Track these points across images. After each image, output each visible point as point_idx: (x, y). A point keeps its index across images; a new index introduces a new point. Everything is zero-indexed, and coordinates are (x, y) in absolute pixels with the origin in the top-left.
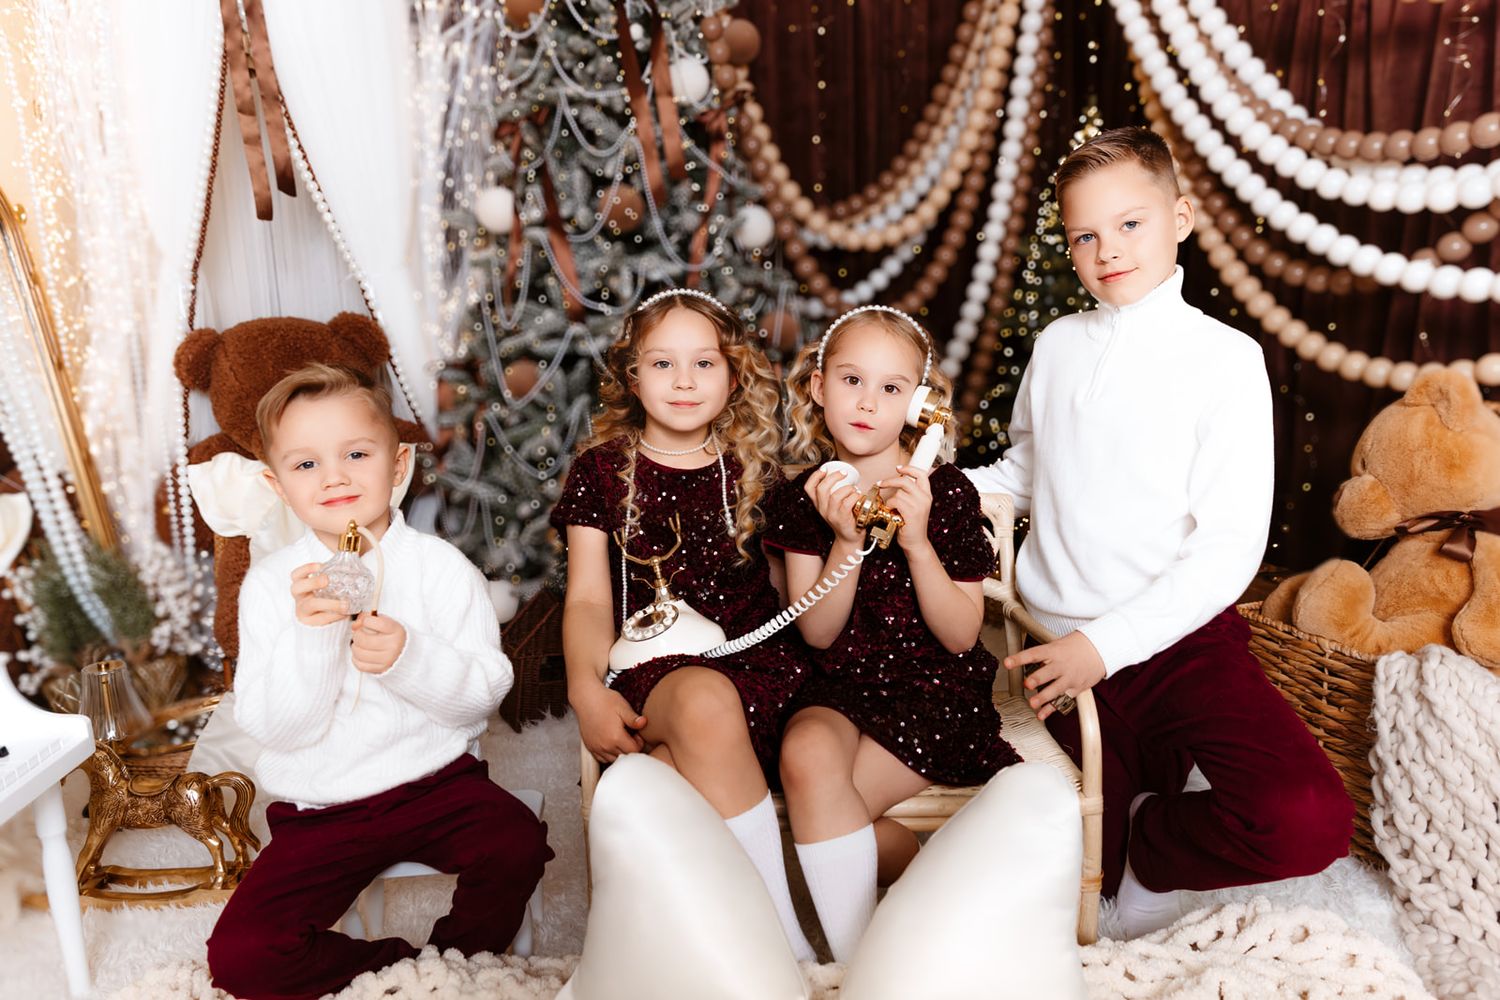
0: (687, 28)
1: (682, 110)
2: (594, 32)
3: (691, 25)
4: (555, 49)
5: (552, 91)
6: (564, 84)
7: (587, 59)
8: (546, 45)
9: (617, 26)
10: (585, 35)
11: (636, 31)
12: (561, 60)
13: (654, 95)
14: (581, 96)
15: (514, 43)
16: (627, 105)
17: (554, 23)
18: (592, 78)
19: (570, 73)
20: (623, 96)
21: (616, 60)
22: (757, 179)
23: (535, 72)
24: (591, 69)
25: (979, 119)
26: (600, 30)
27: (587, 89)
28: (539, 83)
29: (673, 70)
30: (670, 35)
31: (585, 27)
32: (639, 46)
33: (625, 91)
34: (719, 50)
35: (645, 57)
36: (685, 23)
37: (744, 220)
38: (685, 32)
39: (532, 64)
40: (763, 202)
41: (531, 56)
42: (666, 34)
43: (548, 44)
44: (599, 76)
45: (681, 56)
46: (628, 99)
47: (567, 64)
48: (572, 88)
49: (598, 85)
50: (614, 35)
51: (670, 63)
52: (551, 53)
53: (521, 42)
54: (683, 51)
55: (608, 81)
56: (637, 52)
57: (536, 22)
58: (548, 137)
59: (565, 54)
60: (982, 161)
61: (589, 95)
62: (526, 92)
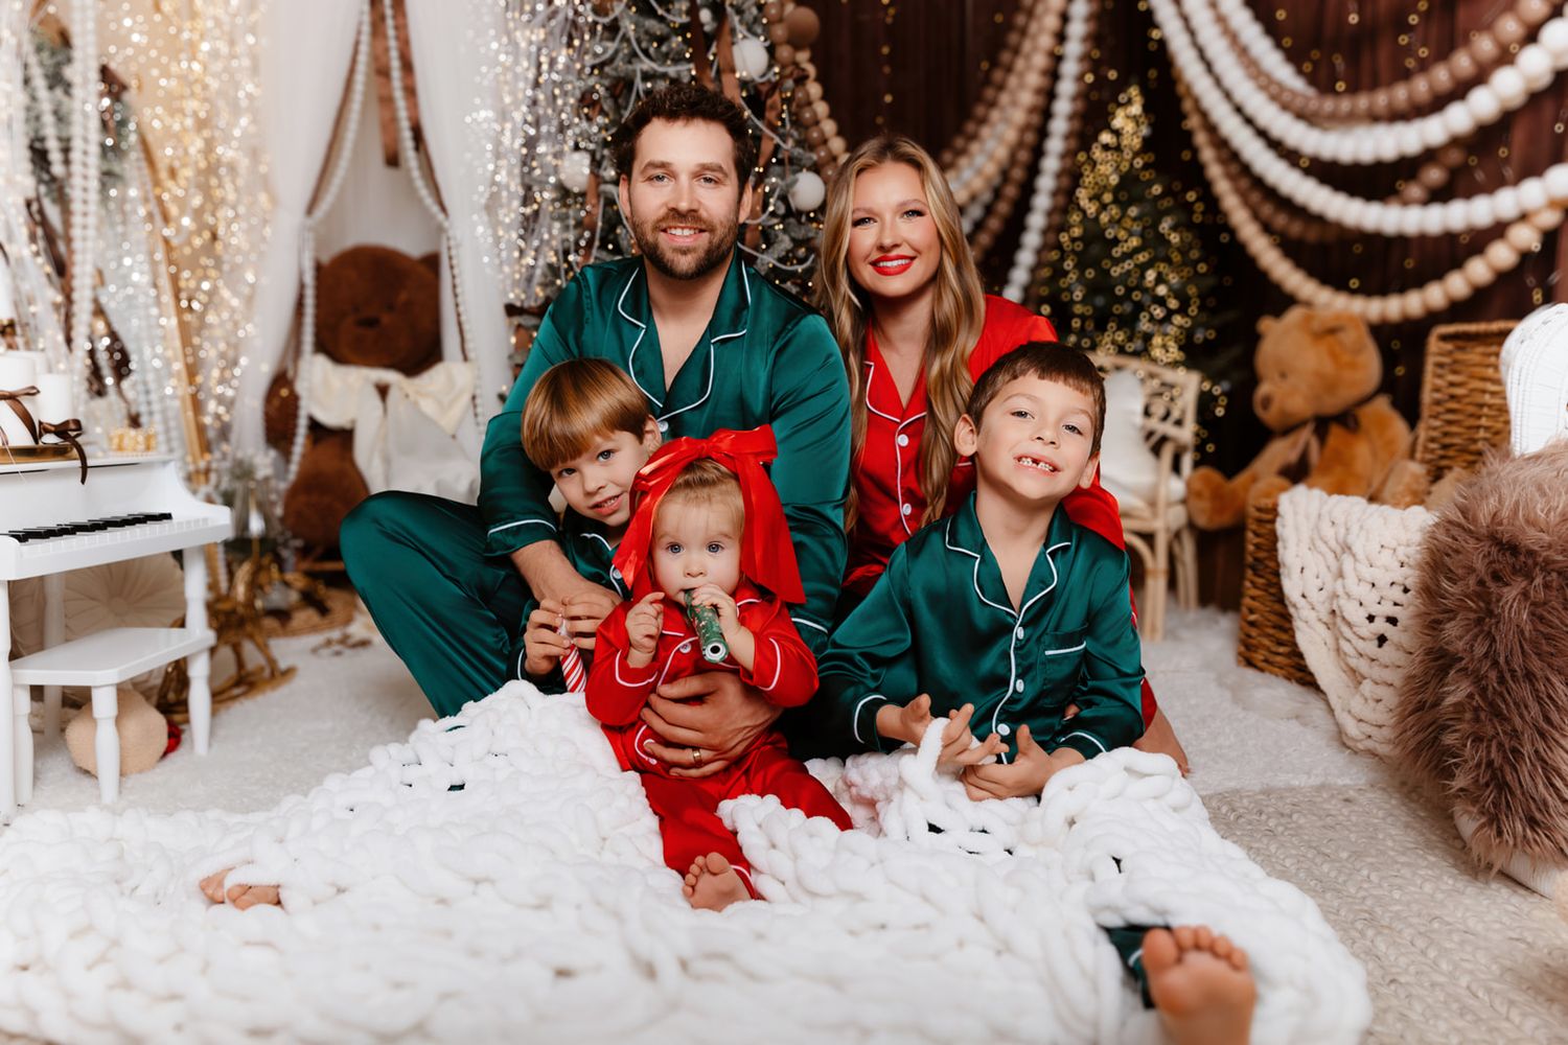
0: (751, 13)
1: (744, 84)
2: (670, 17)
3: (754, 11)
4: (635, 30)
5: (630, 67)
6: (641, 61)
7: (662, 40)
8: (626, 27)
9: (688, 12)
10: (662, 19)
11: (705, 15)
12: (639, 42)
13: (719, 72)
14: (655, 71)
15: (599, 28)
16: (693, 78)
17: (634, 9)
18: (666, 56)
19: (646, 52)
20: (690, 70)
21: (685, 40)
22: (812, 148)
23: (617, 52)
24: (664, 48)
25: (1027, 98)
26: (674, 15)
27: (660, 65)
28: (619, 63)
29: (735, 49)
30: (733, 20)
31: (660, 12)
32: (707, 28)
33: (692, 66)
34: (779, 31)
35: (709, 39)
36: (749, 9)
37: (795, 182)
38: (748, 17)
39: (612, 46)
40: (816, 169)
41: (613, 39)
42: (730, 19)
43: (629, 27)
44: (671, 56)
45: (745, 37)
46: (694, 73)
47: (644, 45)
48: (647, 65)
49: (669, 62)
50: (685, 19)
51: (733, 44)
52: (632, 35)
53: (605, 27)
54: (746, 33)
55: (678, 59)
56: (705, 34)
57: (618, 9)
58: (626, 108)
59: (643, 36)
60: (1030, 137)
61: (661, 69)
62: (607, 69)
